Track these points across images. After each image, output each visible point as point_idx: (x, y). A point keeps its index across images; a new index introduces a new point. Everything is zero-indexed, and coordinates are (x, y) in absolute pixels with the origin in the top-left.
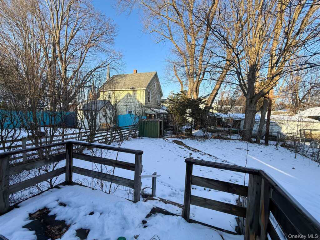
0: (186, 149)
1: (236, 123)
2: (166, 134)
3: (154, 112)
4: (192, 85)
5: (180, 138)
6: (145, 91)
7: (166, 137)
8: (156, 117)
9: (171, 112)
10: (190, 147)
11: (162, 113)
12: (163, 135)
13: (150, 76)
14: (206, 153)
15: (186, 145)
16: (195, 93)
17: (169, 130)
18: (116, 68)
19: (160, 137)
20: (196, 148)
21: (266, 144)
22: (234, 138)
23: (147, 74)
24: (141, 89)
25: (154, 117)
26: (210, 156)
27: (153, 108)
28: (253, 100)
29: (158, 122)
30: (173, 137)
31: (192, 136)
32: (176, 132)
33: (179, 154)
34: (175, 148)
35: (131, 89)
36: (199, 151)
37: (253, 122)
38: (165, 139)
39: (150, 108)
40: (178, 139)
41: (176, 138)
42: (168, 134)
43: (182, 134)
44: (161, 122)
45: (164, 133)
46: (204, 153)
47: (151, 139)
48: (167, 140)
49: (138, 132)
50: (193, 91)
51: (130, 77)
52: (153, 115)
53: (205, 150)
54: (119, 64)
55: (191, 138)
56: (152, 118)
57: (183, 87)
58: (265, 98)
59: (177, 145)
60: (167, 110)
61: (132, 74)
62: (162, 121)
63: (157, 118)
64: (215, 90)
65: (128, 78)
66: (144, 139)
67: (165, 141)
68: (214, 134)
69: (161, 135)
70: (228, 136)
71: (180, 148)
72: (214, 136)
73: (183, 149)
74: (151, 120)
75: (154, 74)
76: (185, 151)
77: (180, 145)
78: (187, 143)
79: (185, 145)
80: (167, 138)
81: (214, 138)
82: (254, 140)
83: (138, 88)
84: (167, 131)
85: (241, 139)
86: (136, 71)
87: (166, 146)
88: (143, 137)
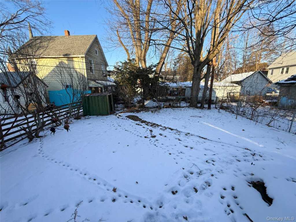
0: (143, 124)
1: (182, 90)
2: (118, 109)
3: (100, 85)
4: (140, 52)
5: (133, 112)
6: (84, 58)
7: (117, 112)
8: (103, 90)
9: (121, 84)
10: (147, 122)
11: (110, 86)
12: (114, 110)
13: (89, 40)
14: (167, 126)
15: (143, 120)
16: (143, 62)
17: (119, 104)
18: (37, 27)
19: (111, 114)
20: (154, 122)
21: (209, 108)
22: (183, 106)
23: (85, 37)
24: (78, 56)
25: (101, 91)
26: (172, 130)
27: (98, 80)
28: (199, 68)
29: (106, 96)
30: (127, 112)
31: (145, 107)
32: (128, 106)
33: (138, 134)
34: (131, 126)
35: (64, 55)
36: (158, 125)
37: (198, 89)
38: (118, 115)
39: (95, 81)
40: (132, 113)
41: (130, 112)
42: (120, 109)
43: (135, 106)
44: (109, 96)
45: (115, 108)
46: (165, 127)
47: (100, 117)
48: (119, 116)
49: (82, 110)
50: (141, 59)
51: (61, 40)
52: (100, 89)
53: (164, 124)
54: (41, 22)
55: (145, 110)
56: (98, 92)
57: (129, 56)
58: (209, 66)
59: (132, 121)
60: (114, 82)
61: (63, 37)
62: (111, 95)
63: (105, 92)
64: (163, 59)
65: (57, 42)
66: (91, 119)
67: (118, 118)
68: (165, 104)
69: (112, 111)
70: (178, 105)
71: (137, 124)
72: (166, 105)
73: (141, 125)
74: (97, 94)
75: (93, 38)
76: (144, 127)
77: (136, 120)
78: (142, 117)
79: (141, 120)
80: (120, 114)
81: (166, 107)
82: (199, 105)
83: (74, 54)
84: (118, 105)
85: (189, 105)
86: (69, 32)
87: (120, 125)
88: (90, 115)
